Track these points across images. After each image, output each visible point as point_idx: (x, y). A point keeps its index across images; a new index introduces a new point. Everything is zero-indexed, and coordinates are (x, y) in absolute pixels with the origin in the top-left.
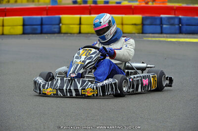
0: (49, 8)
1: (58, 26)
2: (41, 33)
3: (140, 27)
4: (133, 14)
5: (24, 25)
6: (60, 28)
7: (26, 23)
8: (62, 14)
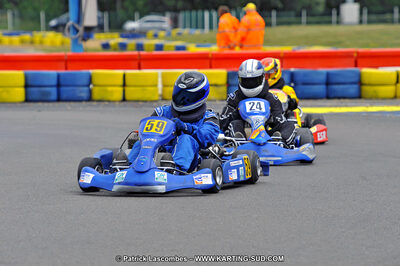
0: (69, 56)
1: (86, 89)
2: (59, 100)
3: (224, 89)
4: (211, 67)
5: (26, 86)
6: (90, 91)
7: (30, 83)
8: (92, 68)
